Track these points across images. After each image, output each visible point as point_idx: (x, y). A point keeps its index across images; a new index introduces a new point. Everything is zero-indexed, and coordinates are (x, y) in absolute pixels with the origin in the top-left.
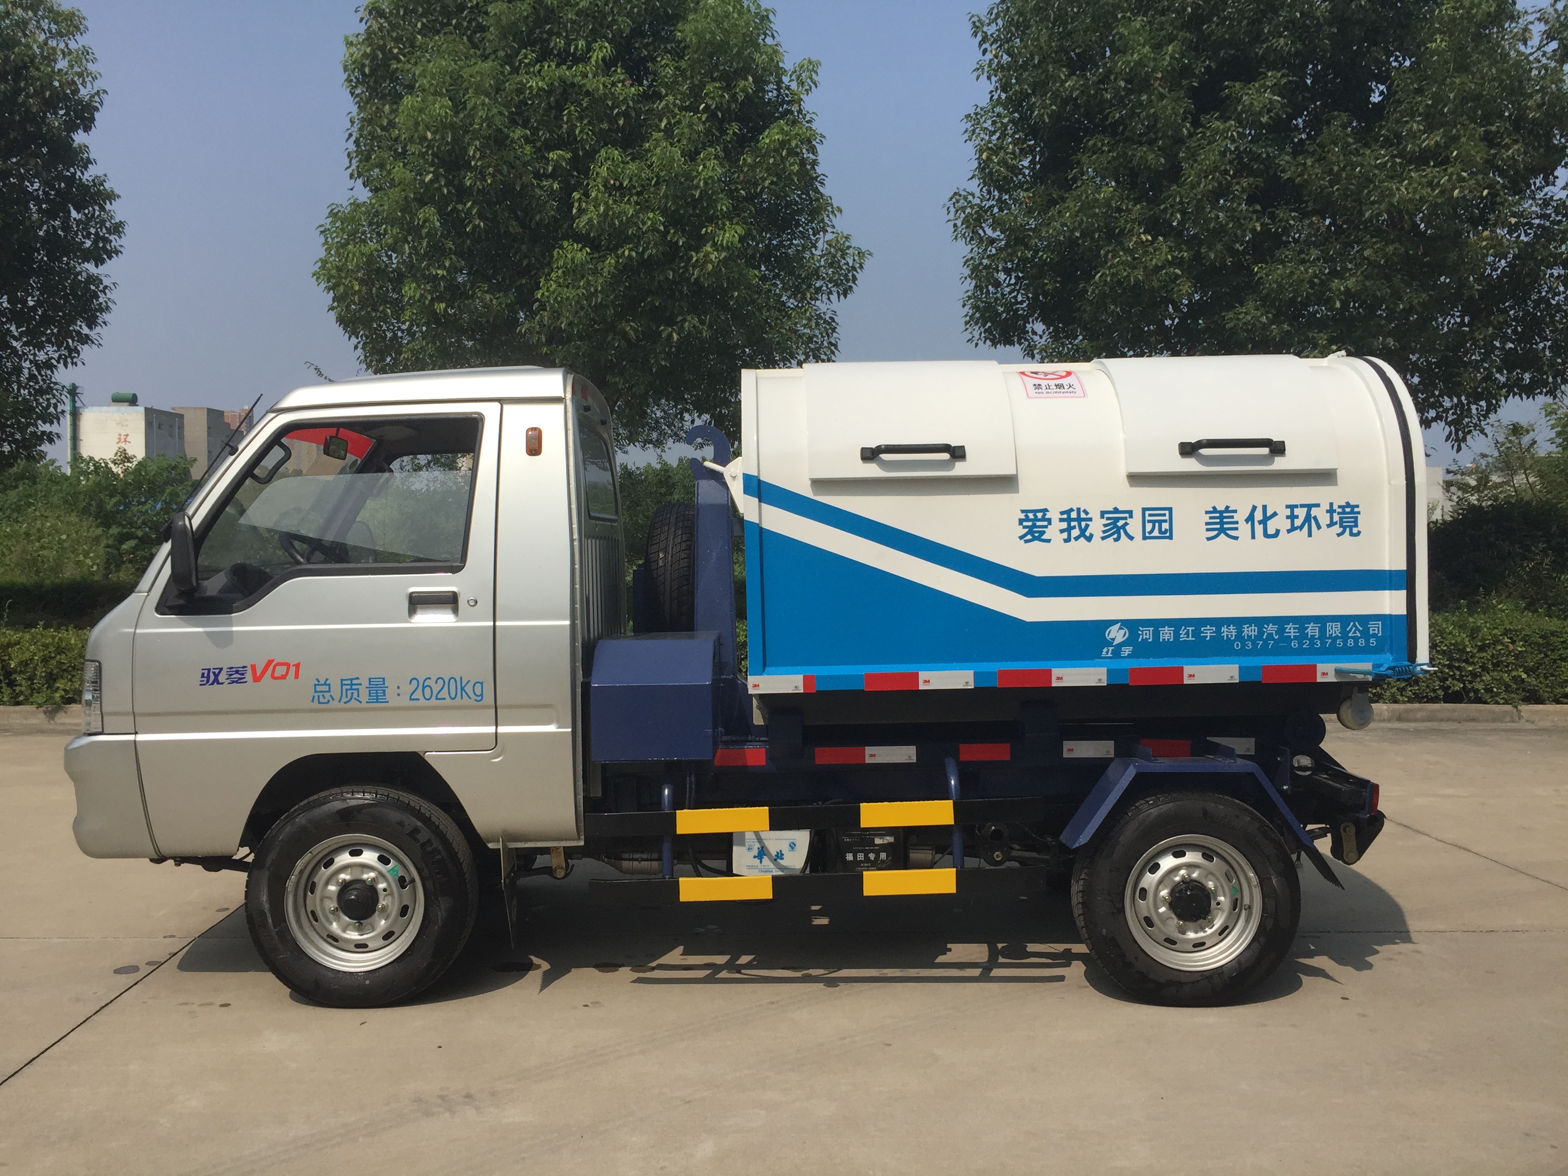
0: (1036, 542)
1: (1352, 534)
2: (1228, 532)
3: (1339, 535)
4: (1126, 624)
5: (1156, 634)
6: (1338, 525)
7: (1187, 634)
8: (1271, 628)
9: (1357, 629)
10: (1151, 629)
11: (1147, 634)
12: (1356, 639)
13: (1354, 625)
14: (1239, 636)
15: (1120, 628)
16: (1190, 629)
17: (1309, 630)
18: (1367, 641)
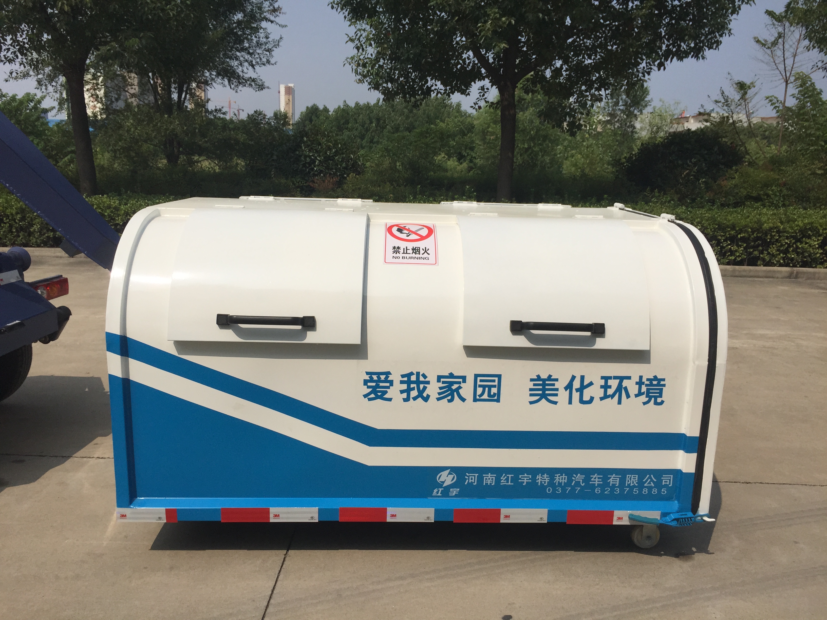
0: (379, 401)
1: (656, 403)
2: (549, 397)
3: (645, 403)
4: (453, 470)
5: (480, 479)
6: (645, 396)
7: (507, 480)
8: (579, 477)
9: (652, 480)
10: (476, 475)
11: (472, 479)
12: (650, 488)
13: (650, 477)
14: (551, 483)
15: (450, 474)
16: (510, 476)
17: (611, 480)
18: (659, 491)
